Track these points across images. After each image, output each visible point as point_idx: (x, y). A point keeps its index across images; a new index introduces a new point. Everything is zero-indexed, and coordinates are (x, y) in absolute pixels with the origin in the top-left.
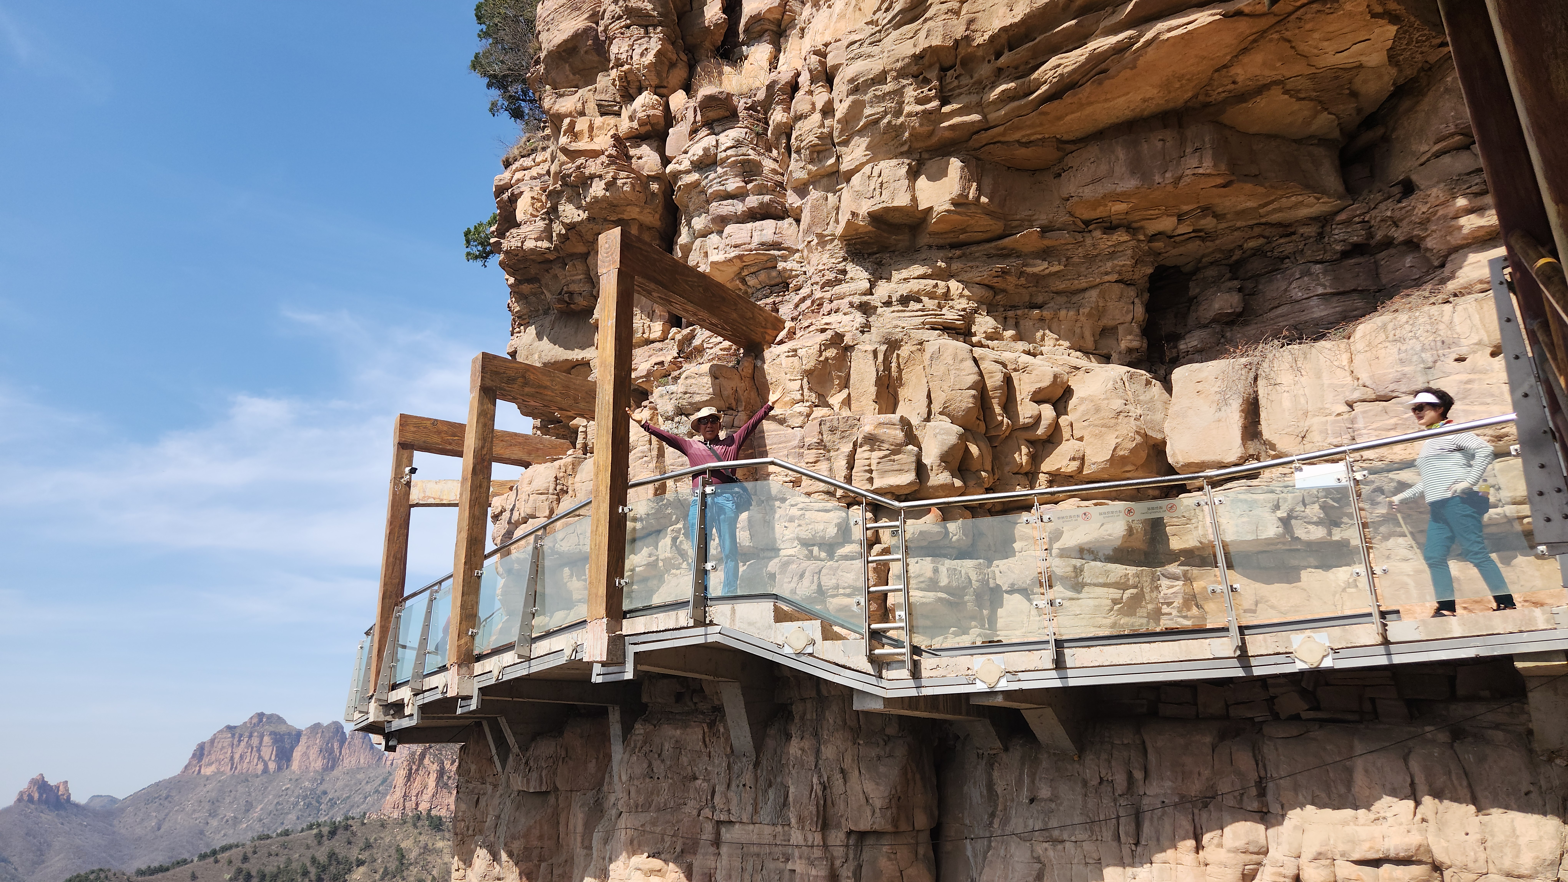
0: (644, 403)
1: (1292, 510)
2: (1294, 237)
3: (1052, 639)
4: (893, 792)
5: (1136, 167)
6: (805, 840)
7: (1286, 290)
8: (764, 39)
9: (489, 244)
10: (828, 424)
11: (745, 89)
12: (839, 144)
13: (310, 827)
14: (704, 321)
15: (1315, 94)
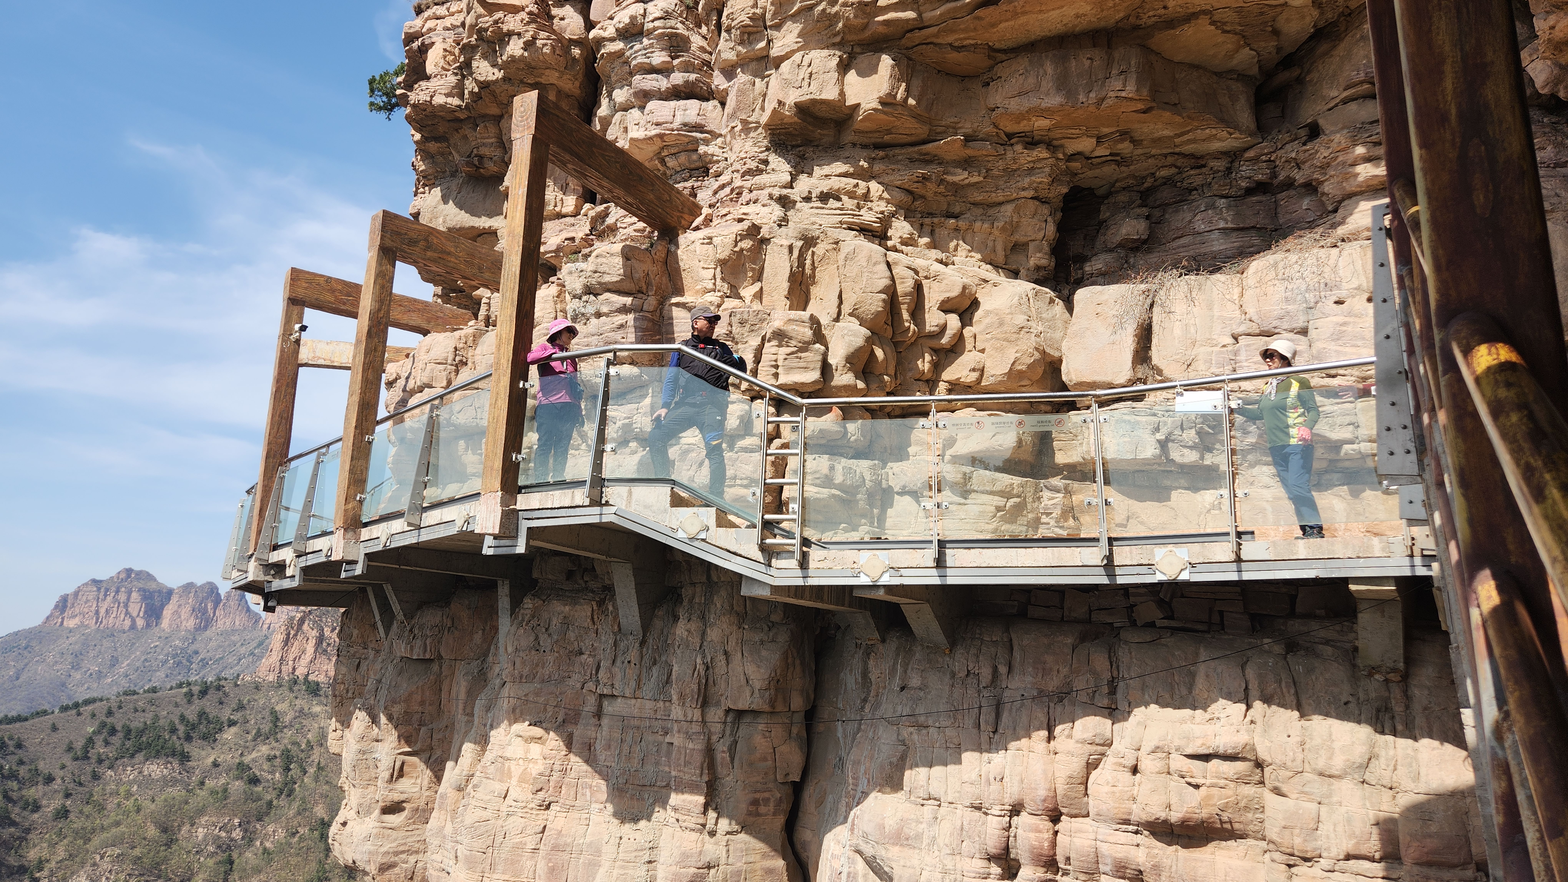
0: (552, 279)
1: (1170, 434)
2: (1204, 170)
3: (935, 539)
4: (773, 675)
5: (1063, 84)
6: (685, 715)
7: (1190, 222)
9: (395, 96)
10: (738, 316)
12: (771, 27)
14: (619, 198)
15: (1240, 28)
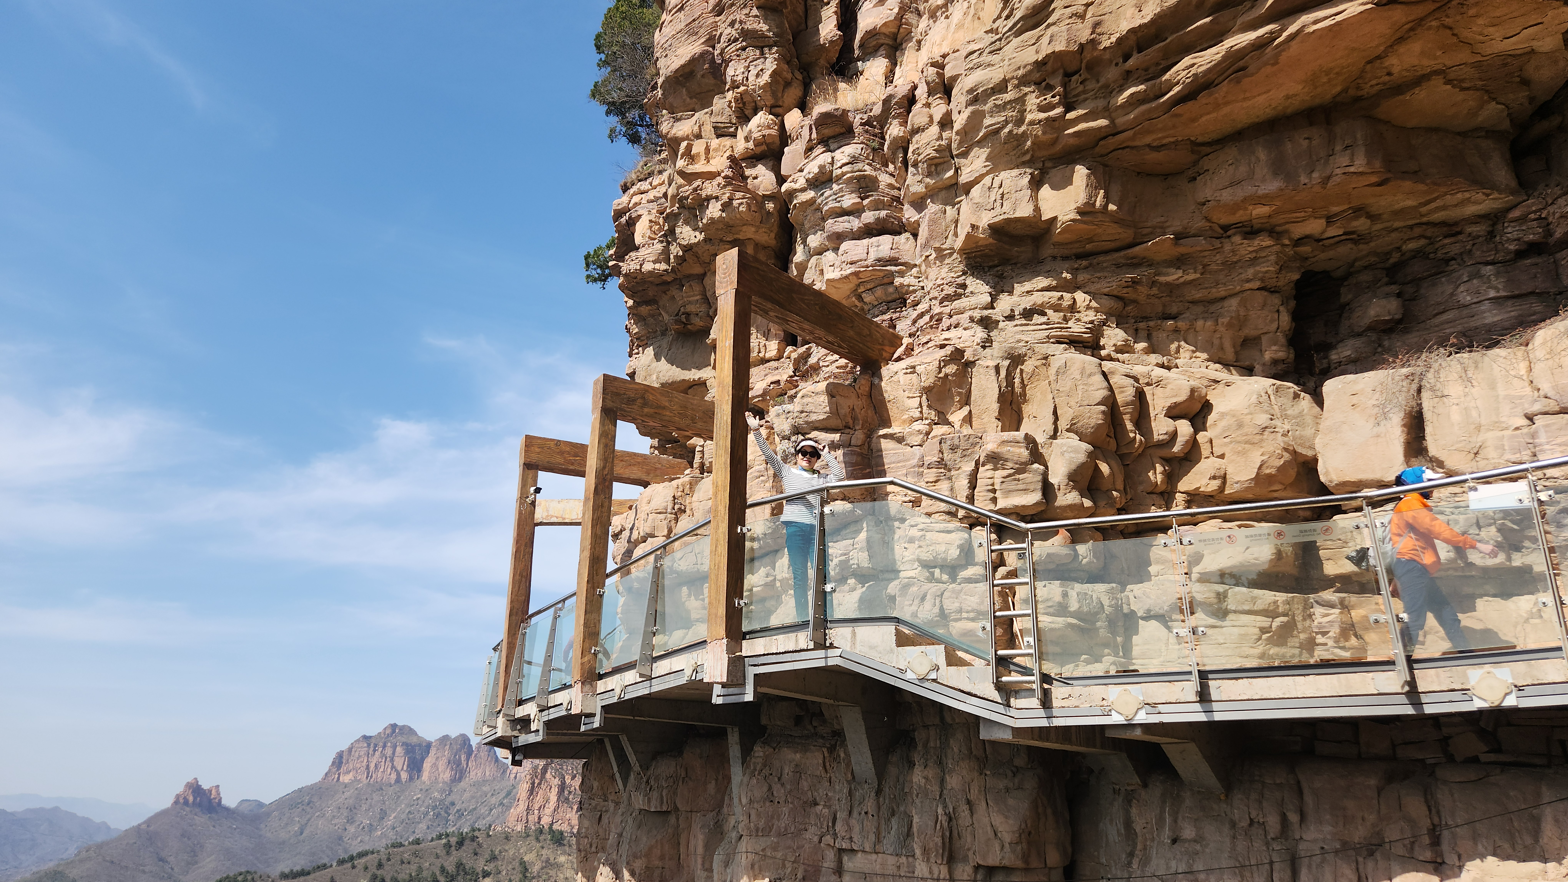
2: (1460, 237)
3: (1194, 670)
4: (1023, 826)
5: (1279, 168)
6: (931, 872)
7: (1452, 294)
8: (880, 53)
9: (608, 267)
10: (949, 443)
11: (861, 105)
12: (958, 156)
13: (439, 837)
14: (820, 339)
15: (1481, 83)
